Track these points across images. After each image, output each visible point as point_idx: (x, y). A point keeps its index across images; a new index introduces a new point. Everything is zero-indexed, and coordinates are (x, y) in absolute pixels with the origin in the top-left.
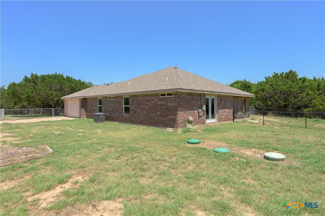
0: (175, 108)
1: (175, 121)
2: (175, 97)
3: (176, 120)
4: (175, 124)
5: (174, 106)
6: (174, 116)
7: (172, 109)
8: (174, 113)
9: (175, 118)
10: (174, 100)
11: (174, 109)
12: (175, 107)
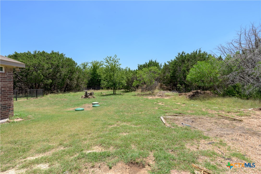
0: (9, 89)
1: (10, 107)
2: (9, 74)
3: (10, 105)
4: (9, 111)
5: (7, 87)
6: (7, 100)
7: (4, 91)
8: (7, 96)
9: (10, 104)
10: (7, 78)
11: (8, 91)
12: (9, 87)
